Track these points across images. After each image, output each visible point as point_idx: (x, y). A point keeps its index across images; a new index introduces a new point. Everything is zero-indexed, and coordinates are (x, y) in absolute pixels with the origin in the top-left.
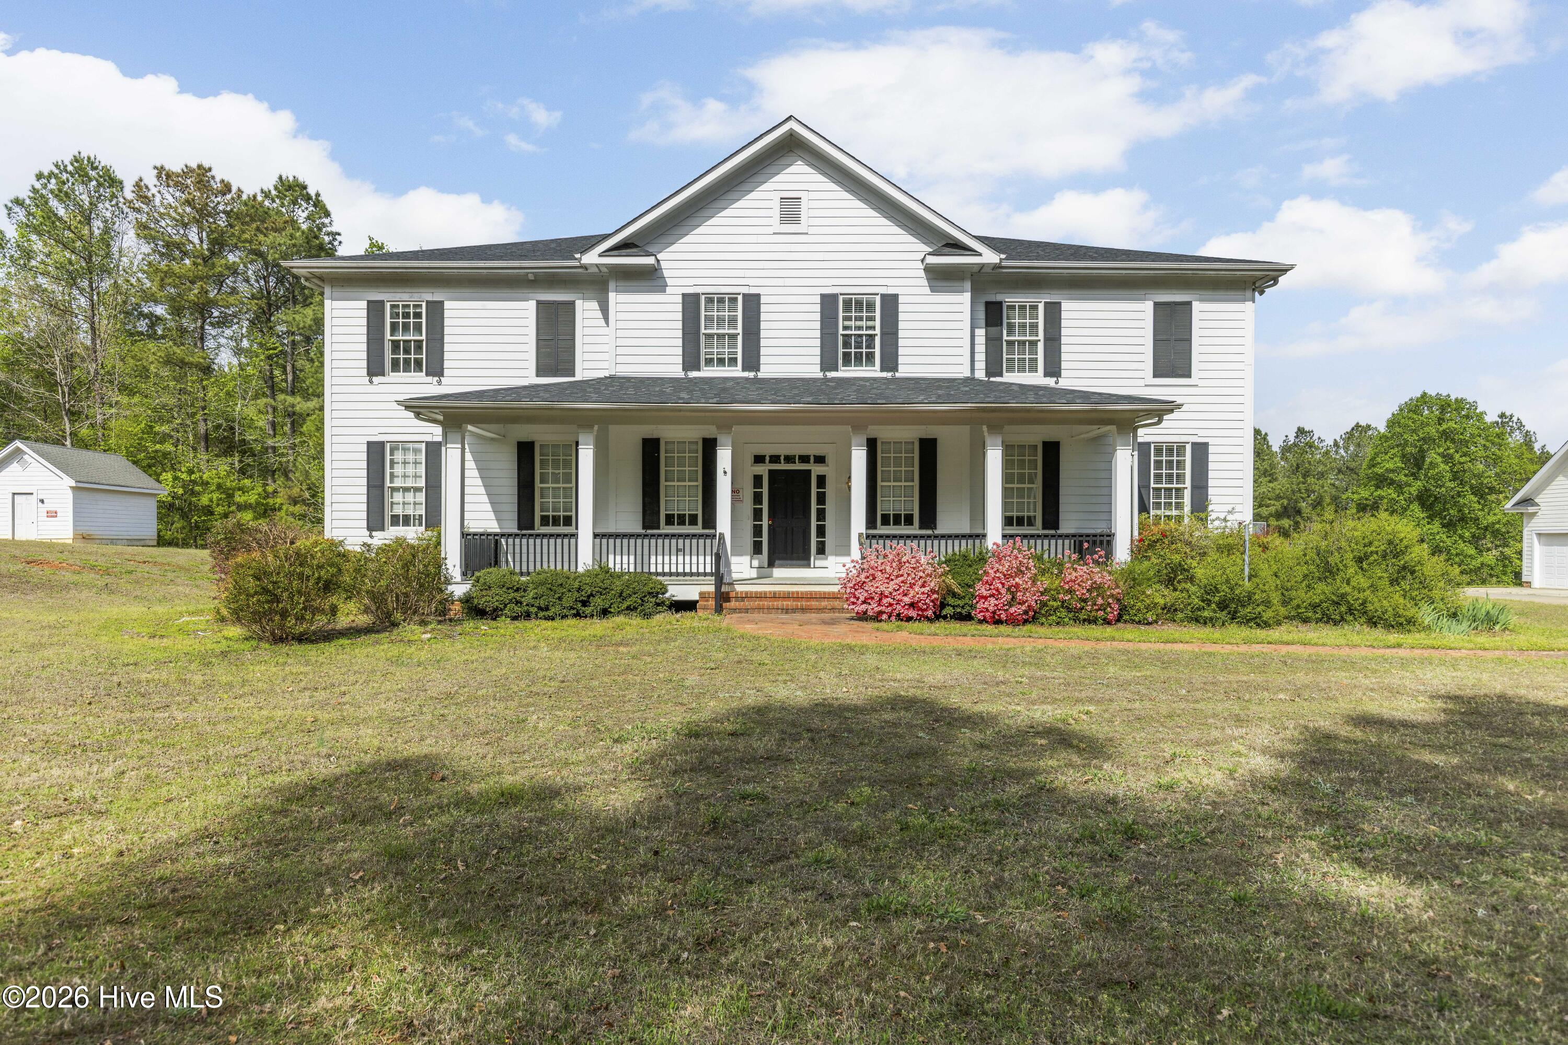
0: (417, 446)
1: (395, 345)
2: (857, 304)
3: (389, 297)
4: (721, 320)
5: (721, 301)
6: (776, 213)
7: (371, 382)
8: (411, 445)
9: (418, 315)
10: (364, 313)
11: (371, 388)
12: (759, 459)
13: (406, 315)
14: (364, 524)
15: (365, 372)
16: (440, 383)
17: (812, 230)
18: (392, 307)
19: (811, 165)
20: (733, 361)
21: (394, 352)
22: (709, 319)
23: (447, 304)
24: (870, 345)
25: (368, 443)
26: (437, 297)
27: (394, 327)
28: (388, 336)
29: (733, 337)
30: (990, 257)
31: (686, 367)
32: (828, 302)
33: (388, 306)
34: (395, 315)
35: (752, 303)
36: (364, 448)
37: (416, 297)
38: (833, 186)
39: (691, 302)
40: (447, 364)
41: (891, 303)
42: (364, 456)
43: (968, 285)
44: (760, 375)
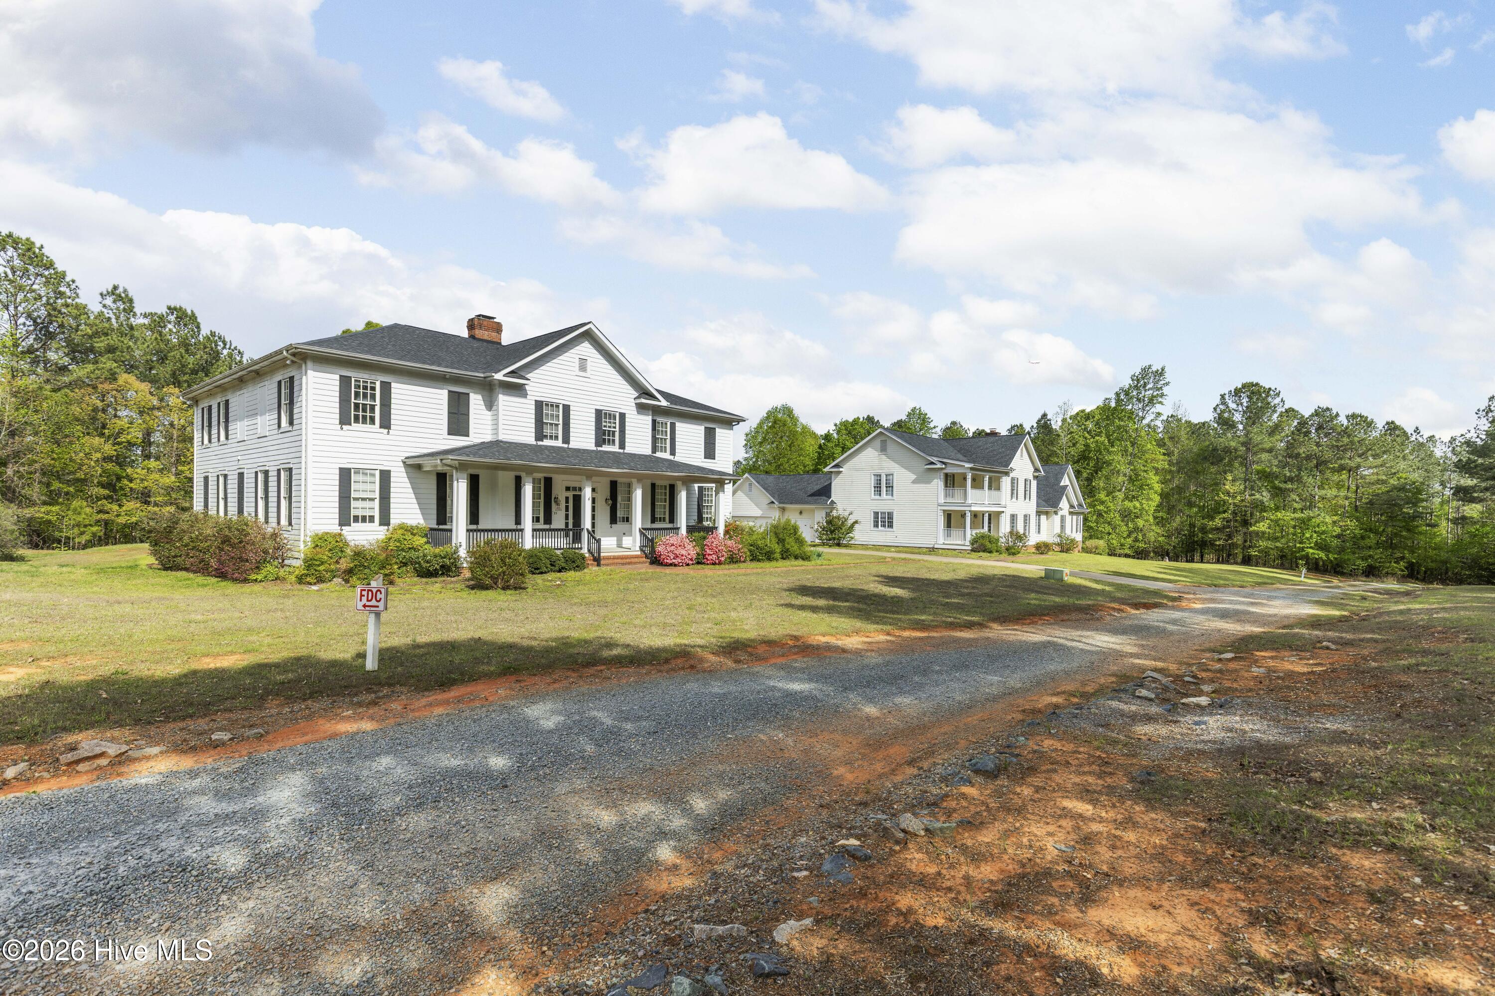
0: (372, 472)
1: (357, 406)
2: (611, 416)
3: (355, 375)
4: (552, 415)
5: (552, 406)
6: (577, 365)
7: (342, 429)
8: (368, 471)
9: (373, 389)
10: (338, 383)
11: (342, 433)
12: (568, 489)
13: (365, 388)
14: (337, 521)
15: (338, 422)
16: (388, 433)
17: (591, 377)
18: (356, 381)
19: (591, 344)
20: (557, 438)
21: (355, 410)
22: (547, 415)
23: (393, 385)
24: (614, 435)
25: (340, 469)
26: (386, 379)
27: (357, 395)
28: (353, 400)
29: (557, 425)
30: (664, 403)
31: (537, 439)
32: (598, 413)
33: (353, 380)
34: (358, 387)
35: (567, 408)
36: (337, 472)
37: (373, 377)
38: (600, 357)
39: (539, 405)
40: (392, 422)
41: (623, 416)
42: (337, 477)
43: (651, 413)
44: (570, 446)
